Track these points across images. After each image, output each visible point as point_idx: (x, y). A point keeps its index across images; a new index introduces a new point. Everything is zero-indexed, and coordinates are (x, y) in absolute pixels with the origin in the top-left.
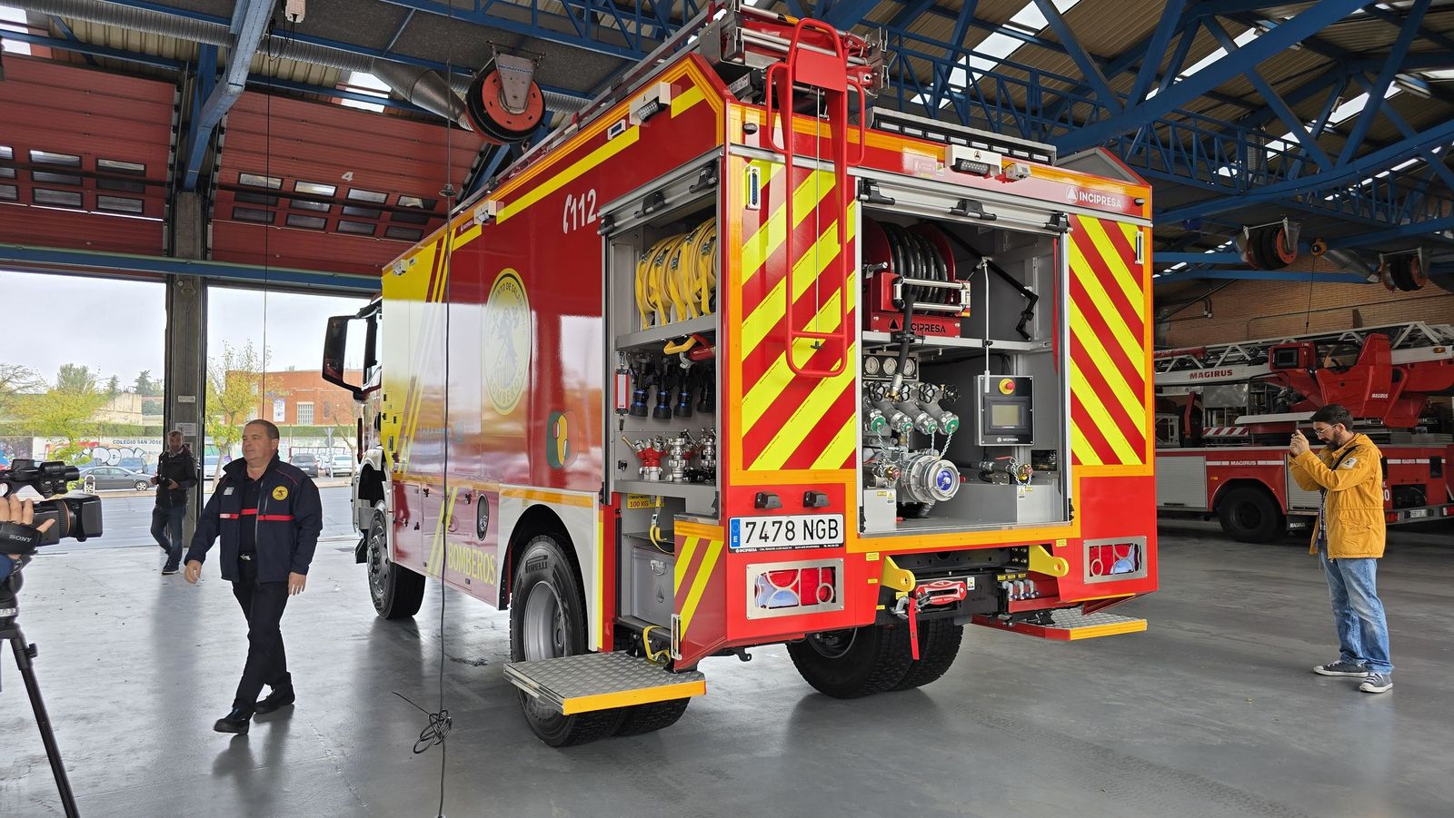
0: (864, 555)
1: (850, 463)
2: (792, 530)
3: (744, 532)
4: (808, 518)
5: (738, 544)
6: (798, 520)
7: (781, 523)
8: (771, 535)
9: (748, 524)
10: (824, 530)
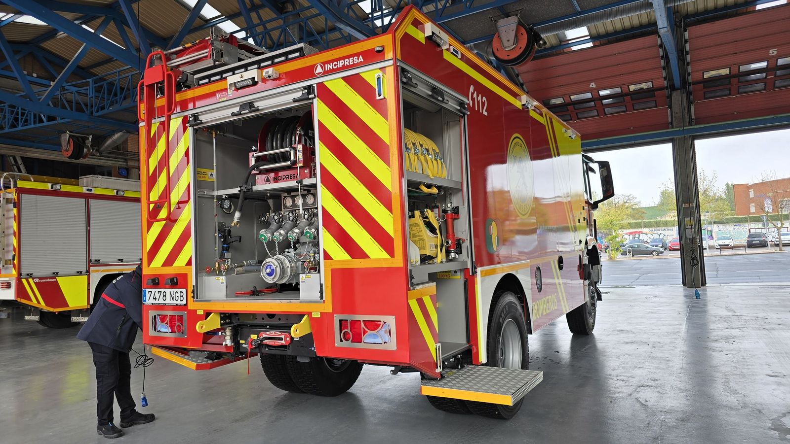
0: (196, 311)
1: (189, 263)
2: (165, 296)
3: (148, 295)
4: (172, 290)
5: (145, 301)
6: (168, 291)
7: (161, 292)
8: (157, 298)
9: (149, 292)
10: (178, 297)
